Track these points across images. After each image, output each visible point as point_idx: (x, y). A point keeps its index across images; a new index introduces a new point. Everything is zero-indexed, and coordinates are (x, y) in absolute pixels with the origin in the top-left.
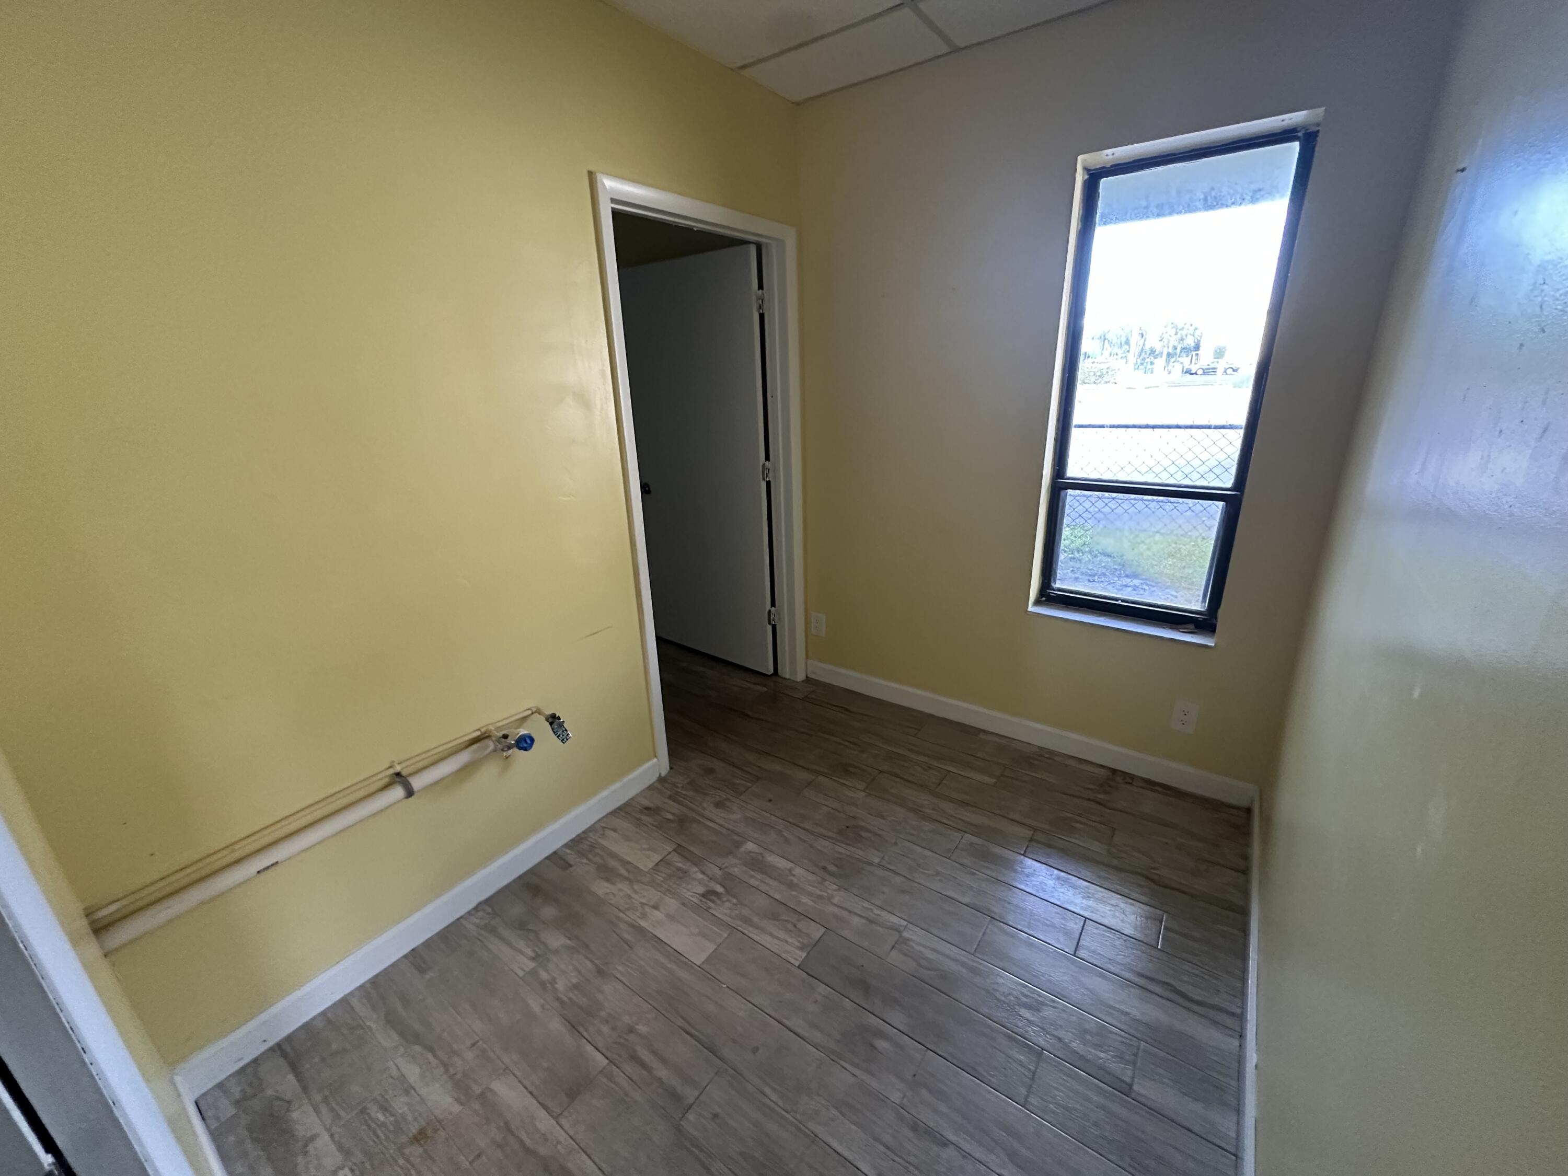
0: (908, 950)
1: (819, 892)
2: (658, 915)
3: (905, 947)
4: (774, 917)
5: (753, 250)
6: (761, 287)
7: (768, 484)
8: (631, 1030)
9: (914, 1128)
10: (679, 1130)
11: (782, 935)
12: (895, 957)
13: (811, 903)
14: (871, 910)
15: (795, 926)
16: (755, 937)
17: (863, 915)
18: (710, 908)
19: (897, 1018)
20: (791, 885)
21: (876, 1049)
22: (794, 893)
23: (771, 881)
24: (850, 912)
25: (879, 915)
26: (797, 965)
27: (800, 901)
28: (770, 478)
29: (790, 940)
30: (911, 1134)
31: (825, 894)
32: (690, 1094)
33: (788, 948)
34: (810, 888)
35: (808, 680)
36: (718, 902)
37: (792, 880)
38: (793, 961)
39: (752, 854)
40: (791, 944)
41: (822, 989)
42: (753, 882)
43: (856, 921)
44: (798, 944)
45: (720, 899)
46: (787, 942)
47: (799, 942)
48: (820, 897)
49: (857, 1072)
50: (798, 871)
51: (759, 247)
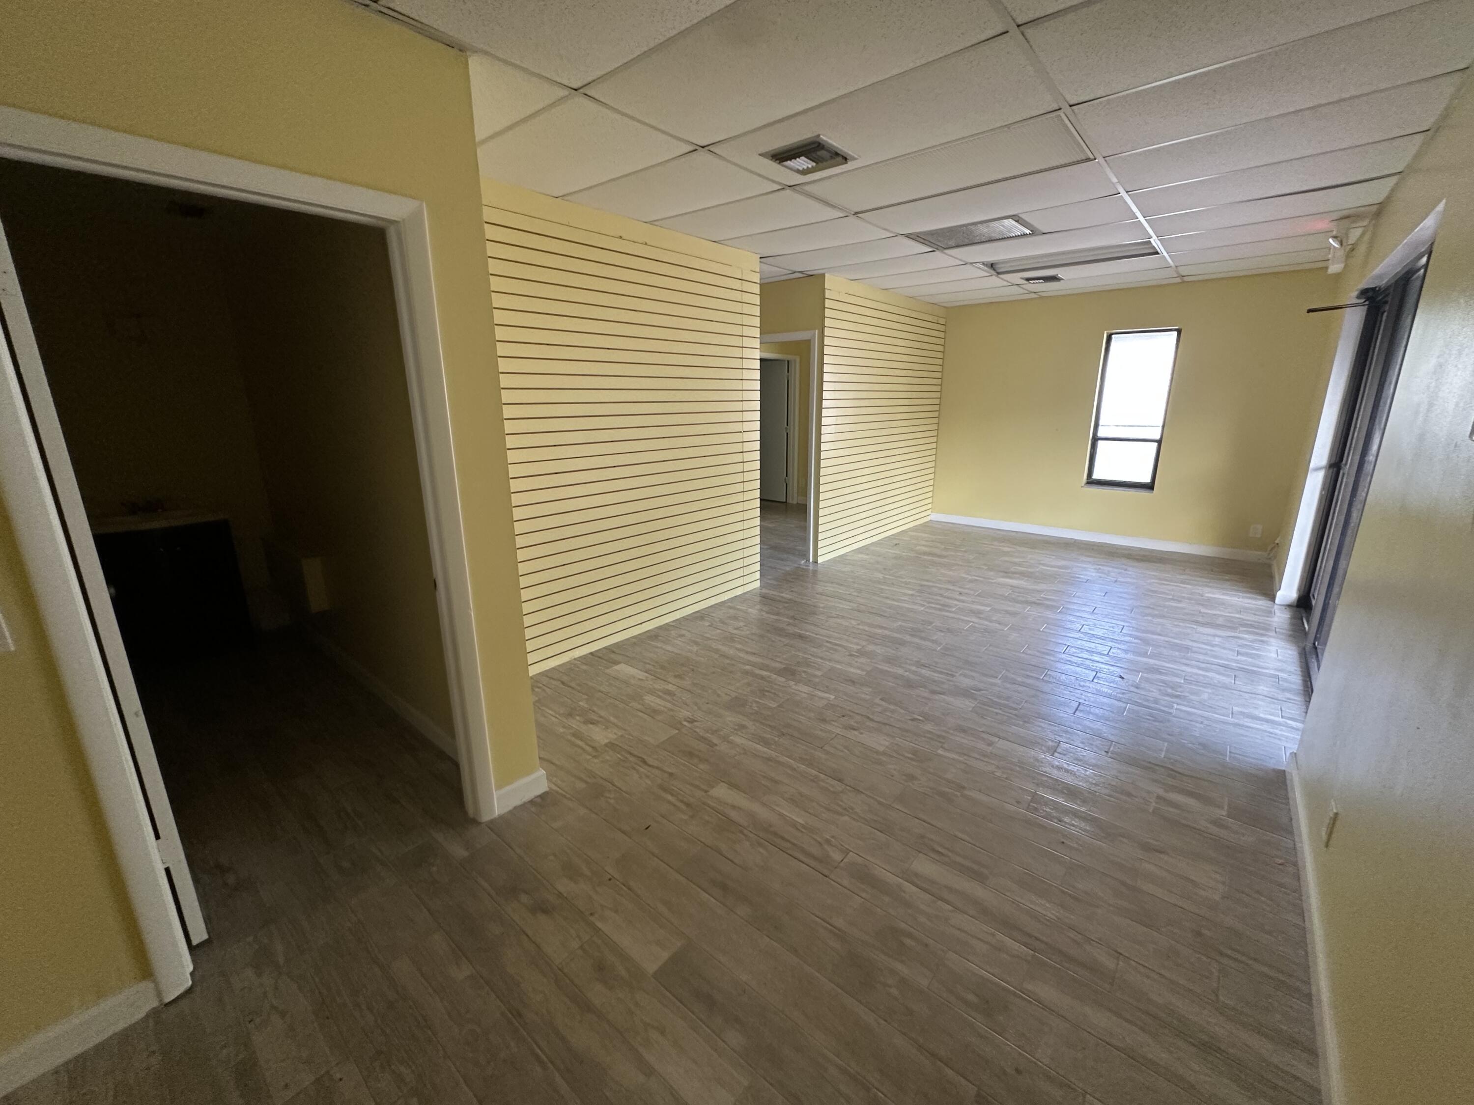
5: (786, 362)
6: (788, 372)
7: (787, 434)
28: (788, 431)
35: (797, 503)
51: (788, 362)
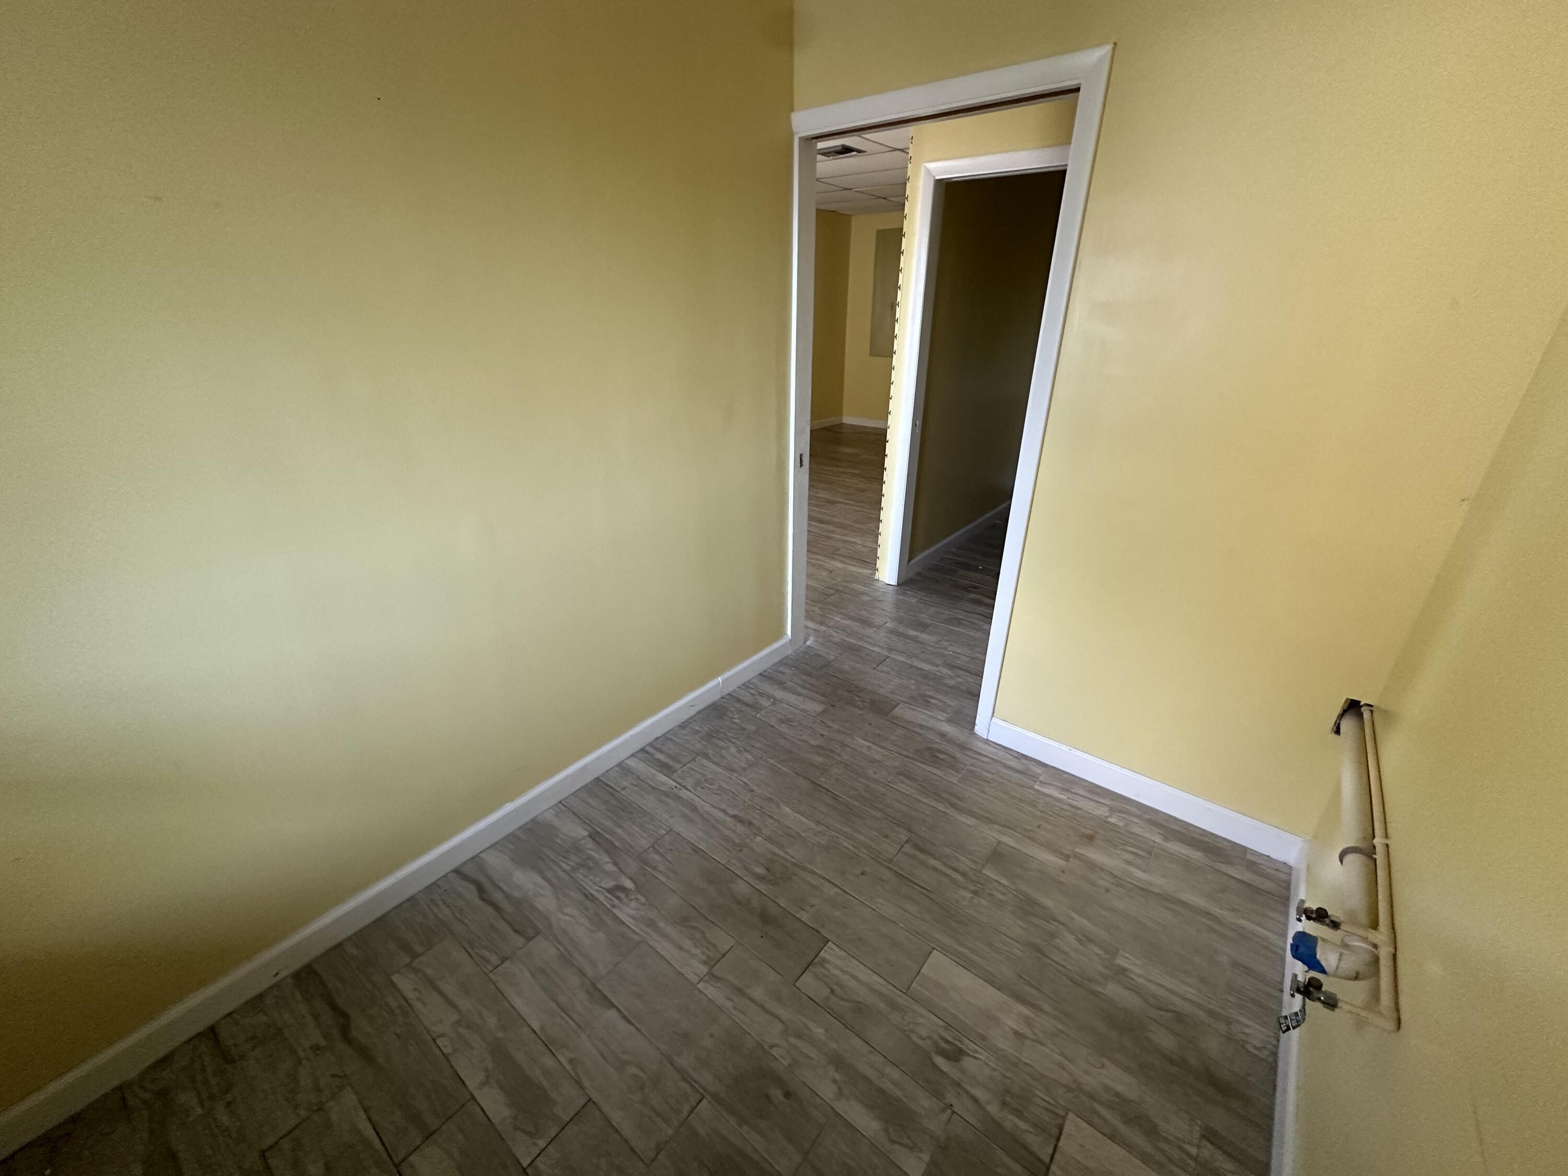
0: (709, 950)
1: (800, 1044)
2: (1011, 1023)
3: (710, 954)
4: (859, 1008)
8: (975, 893)
9: (750, 824)
10: (909, 830)
11: (845, 979)
12: (725, 942)
13: (811, 1025)
14: (735, 1008)
15: (832, 991)
16: (876, 978)
17: (748, 1001)
18: (946, 1029)
19: (741, 888)
20: (838, 1061)
21: (765, 867)
22: (834, 1046)
23: (870, 1073)
24: (762, 1007)
25: (729, 999)
26: (830, 942)
27: (826, 1030)
29: (837, 972)
30: (754, 822)
31: (792, 1040)
32: (908, 849)
33: (839, 963)
34: (813, 1053)
36: (935, 1037)
37: (837, 1070)
38: (834, 946)
39: (906, 1141)
40: (837, 967)
41: (804, 916)
42: (896, 1074)
43: (758, 993)
44: (827, 966)
45: (936, 1044)
46: (842, 971)
47: (827, 970)
48: (799, 1036)
49: (782, 854)
50: (827, 1091)
